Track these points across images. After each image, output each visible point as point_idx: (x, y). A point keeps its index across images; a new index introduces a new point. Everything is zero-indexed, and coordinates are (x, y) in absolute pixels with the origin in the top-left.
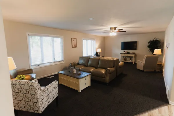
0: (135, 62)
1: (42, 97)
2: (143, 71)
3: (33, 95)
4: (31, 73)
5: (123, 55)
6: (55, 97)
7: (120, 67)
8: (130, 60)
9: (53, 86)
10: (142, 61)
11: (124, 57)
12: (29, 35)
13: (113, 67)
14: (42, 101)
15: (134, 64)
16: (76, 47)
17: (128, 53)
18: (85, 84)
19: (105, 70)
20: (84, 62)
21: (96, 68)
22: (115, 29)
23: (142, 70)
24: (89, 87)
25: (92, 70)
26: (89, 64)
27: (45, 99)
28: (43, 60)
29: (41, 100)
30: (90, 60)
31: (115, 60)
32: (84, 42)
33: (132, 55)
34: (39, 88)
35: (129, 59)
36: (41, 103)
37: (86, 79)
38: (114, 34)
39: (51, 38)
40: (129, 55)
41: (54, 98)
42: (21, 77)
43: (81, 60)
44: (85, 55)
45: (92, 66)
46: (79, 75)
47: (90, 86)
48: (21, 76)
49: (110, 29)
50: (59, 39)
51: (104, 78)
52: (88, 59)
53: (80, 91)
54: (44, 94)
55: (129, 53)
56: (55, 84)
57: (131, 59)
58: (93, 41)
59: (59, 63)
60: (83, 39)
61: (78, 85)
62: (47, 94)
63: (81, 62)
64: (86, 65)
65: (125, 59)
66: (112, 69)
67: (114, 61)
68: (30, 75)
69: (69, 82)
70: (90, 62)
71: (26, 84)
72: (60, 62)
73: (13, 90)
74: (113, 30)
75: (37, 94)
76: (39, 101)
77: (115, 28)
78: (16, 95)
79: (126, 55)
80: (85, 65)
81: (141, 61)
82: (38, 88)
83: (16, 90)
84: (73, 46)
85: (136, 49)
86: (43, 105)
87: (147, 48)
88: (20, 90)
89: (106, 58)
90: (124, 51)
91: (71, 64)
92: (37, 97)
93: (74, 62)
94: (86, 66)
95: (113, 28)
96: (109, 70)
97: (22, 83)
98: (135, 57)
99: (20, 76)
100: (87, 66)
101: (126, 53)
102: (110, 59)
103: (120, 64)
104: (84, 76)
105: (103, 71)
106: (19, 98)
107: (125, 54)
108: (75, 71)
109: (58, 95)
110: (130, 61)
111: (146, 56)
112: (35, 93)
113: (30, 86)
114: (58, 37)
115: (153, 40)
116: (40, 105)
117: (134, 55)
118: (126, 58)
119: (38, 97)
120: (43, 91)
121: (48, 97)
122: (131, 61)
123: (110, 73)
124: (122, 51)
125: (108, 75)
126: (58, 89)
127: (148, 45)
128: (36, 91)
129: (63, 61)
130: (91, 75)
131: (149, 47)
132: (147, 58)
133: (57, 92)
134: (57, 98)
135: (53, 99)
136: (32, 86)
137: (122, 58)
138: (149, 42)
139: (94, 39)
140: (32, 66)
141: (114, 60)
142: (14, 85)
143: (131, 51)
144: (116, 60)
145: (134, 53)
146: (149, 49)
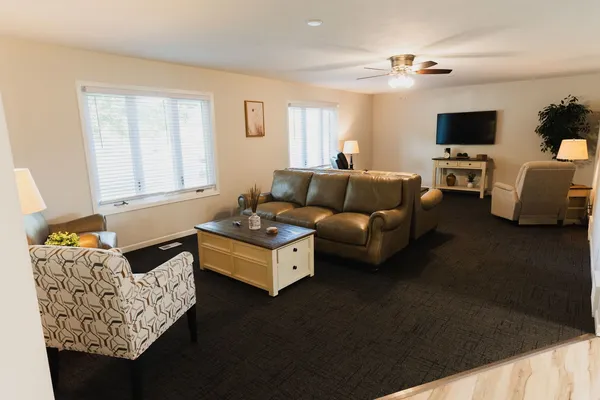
0: (485, 192)
1: (138, 305)
2: (514, 223)
3: (107, 297)
4: (99, 230)
5: (443, 164)
6: (185, 309)
7: (427, 207)
8: (470, 185)
9: (177, 271)
10: (513, 184)
11: (444, 170)
12: (84, 89)
13: (399, 206)
14: (138, 320)
15: (482, 196)
16: (261, 134)
17: (463, 157)
18: (295, 268)
19: (368, 218)
20: (290, 191)
21: (336, 211)
22: (409, 62)
23: (511, 218)
24: (308, 277)
25: (321, 217)
26: (309, 198)
27: (149, 312)
28: (139, 185)
29: (134, 314)
30: (313, 182)
31: (407, 179)
32: (294, 115)
33: (476, 165)
34: (126, 275)
35: (467, 179)
36: (135, 325)
37: (295, 250)
38: (405, 81)
39: (166, 101)
40: (464, 165)
41: (182, 312)
42: (62, 241)
43: (281, 181)
44: (296, 163)
45: (319, 204)
46: (272, 234)
47: (312, 275)
48: (64, 236)
49: (390, 62)
50: (199, 103)
51: (365, 245)
52: (306, 179)
53: (276, 294)
54: (146, 296)
55: (466, 155)
56: (183, 263)
57: (471, 180)
58: (326, 112)
59: (200, 194)
60: (289, 105)
61: (267, 272)
62: (154, 296)
63: (282, 189)
64: (300, 200)
65: (451, 180)
66: (391, 215)
67: (402, 185)
68: (97, 234)
69: (237, 261)
70: (313, 191)
71: (82, 259)
72: (202, 191)
73: (39, 280)
74: (402, 66)
75: (120, 293)
76: (127, 316)
77: (410, 59)
78: (50, 298)
79: (454, 165)
80: (296, 201)
81: (508, 187)
82: (123, 273)
83: (49, 281)
84: (253, 130)
85: (491, 142)
86: (143, 333)
87: (536, 135)
88: (61, 279)
89: (373, 174)
90: (448, 150)
91: (244, 196)
92: (120, 304)
93: (252, 191)
94: (297, 205)
95: (403, 59)
96: (380, 216)
97: (68, 256)
98: (487, 170)
99: (58, 238)
100: (301, 206)
101: (455, 156)
102: (389, 176)
103: (425, 197)
104: (288, 238)
105: (362, 223)
106: (59, 308)
107: (449, 159)
108: (256, 222)
109: (194, 302)
110: (469, 187)
111: (527, 165)
112: (112, 291)
113: (96, 264)
114: (194, 98)
115: (558, 103)
116: (131, 332)
117: (482, 166)
118: (452, 175)
119: (124, 304)
120: (140, 285)
121: (157, 307)
122: (474, 187)
123: (385, 229)
124: (440, 151)
125: (380, 235)
126: (195, 282)
127: (540, 124)
128: (117, 284)
129: (214, 186)
130: (316, 235)
131: (542, 131)
132: (533, 174)
133: (192, 291)
134: (191, 313)
135: (179, 315)
136: (101, 265)
137: (439, 175)
138: (542, 115)
139: (331, 105)
140: (101, 204)
141: (402, 182)
142: (41, 263)
143: (472, 150)
144: (411, 180)
145: (483, 158)
146: (540, 139)
